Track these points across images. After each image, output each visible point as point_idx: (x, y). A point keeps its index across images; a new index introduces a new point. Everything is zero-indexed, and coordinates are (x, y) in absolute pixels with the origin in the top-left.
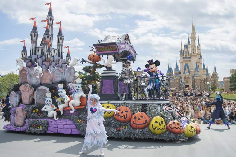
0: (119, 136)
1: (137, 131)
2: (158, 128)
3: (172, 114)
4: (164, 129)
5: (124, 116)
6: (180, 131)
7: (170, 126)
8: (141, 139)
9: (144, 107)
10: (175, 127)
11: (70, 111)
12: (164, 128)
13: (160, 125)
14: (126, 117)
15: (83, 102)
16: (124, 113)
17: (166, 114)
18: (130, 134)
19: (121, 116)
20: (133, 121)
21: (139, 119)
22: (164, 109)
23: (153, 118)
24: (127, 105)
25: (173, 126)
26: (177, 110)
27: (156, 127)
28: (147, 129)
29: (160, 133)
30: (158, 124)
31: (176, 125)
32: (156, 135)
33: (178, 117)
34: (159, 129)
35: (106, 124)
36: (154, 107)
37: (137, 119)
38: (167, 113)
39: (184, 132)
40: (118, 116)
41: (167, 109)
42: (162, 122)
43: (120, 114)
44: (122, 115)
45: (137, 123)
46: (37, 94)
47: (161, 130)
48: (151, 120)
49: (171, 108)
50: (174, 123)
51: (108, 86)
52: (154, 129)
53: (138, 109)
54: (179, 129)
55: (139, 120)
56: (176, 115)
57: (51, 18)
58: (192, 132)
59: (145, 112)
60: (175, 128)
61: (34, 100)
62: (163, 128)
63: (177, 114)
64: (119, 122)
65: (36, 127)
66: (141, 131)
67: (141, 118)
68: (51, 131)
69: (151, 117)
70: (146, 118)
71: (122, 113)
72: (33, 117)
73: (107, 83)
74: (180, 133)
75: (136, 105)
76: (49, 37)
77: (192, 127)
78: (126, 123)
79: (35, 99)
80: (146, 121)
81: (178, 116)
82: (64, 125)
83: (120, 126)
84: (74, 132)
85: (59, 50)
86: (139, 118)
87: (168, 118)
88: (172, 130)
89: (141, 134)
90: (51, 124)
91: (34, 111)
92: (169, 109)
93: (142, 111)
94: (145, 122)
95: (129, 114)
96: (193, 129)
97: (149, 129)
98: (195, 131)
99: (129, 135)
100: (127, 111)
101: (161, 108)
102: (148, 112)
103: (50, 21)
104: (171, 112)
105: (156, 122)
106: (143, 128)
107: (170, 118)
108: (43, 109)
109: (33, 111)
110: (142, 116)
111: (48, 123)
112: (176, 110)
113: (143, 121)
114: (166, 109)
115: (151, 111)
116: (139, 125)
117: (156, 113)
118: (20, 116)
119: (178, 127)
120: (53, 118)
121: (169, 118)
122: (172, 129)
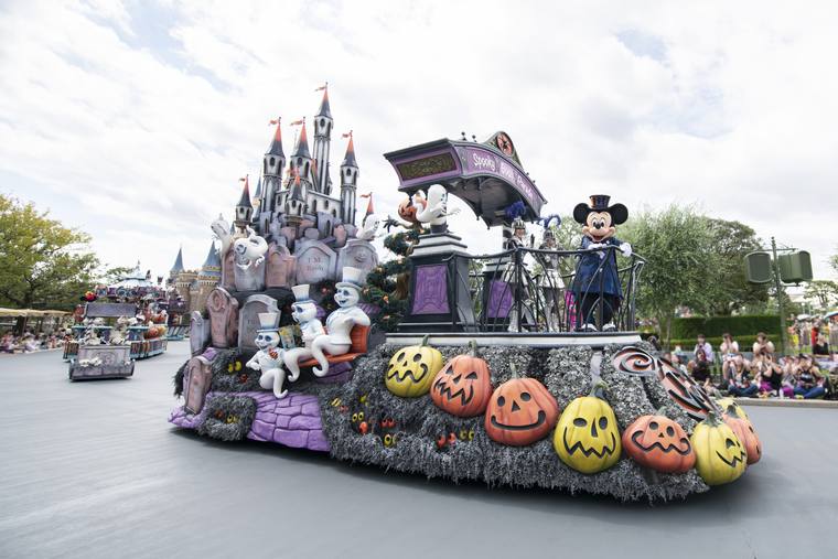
0: (441, 470)
1: (507, 456)
2: (586, 449)
3: (646, 386)
4: (610, 453)
5: (462, 391)
6: (682, 462)
7: (638, 438)
8: (521, 486)
9: (541, 357)
10: (658, 444)
11: (314, 368)
12: (611, 448)
13: (594, 433)
14: (467, 397)
15: (358, 340)
16: (462, 380)
17: (621, 386)
18: (481, 467)
19: (453, 394)
20: (493, 413)
21: (515, 406)
22: (617, 366)
23: (568, 400)
24: (481, 350)
25: (649, 438)
26: (666, 369)
27: (579, 444)
28: (543, 447)
29: (597, 466)
30: (588, 428)
31: (661, 435)
32: (581, 474)
33: (669, 396)
34: (592, 450)
35: (404, 421)
36: (577, 359)
37: (508, 405)
38: (628, 384)
39: (696, 465)
40: (443, 391)
41: (629, 365)
42: (603, 421)
43: (450, 384)
44: (456, 388)
45: (506, 422)
46: (245, 317)
47: (600, 456)
48: (560, 411)
49: (643, 363)
50: (654, 425)
51: (431, 289)
52: (571, 451)
53: (517, 367)
54: (673, 450)
55: (513, 410)
56: (664, 390)
57: (323, 120)
58: (733, 464)
59: (541, 379)
60: (657, 448)
61: (236, 334)
62: (605, 448)
63: (667, 385)
64: (445, 415)
65: (223, 419)
66: (521, 453)
67: (521, 403)
68: (259, 435)
69: (564, 397)
70: (542, 403)
71: (456, 380)
72: (225, 387)
73: (428, 278)
74: (680, 470)
75: (511, 352)
76: (304, 163)
77: (729, 442)
78: (469, 422)
79: (240, 332)
80: (542, 413)
81: (671, 392)
82: (293, 416)
83: (449, 428)
84: (312, 442)
85: (342, 203)
86: (514, 403)
87: (628, 403)
88: (643, 456)
89: (520, 465)
90: (263, 409)
91: (230, 370)
92: (636, 366)
93: (529, 375)
94: (536, 418)
95: (480, 385)
96: (735, 451)
97: (553, 449)
98: (745, 459)
99: (477, 471)
100: (473, 375)
101: (604, 360)
102: (552, 378)
103: (320, 127)
104: (643, 379)
105: (580, 422)
106: (531, 444)
107: (638, 402)
108: (251, 364)
109: (228, 367)
110: (525, 396)
111: (255, 405)
112: (661, 371)
113: (528, 413)
114: (622, 368)
115: (562, 375)
116: (513, 432)
117: (584, 382)
118: (196, 383)
119: (672, 446)
120: (271, 391)
121: (632, 405)
122: (647, 453)
